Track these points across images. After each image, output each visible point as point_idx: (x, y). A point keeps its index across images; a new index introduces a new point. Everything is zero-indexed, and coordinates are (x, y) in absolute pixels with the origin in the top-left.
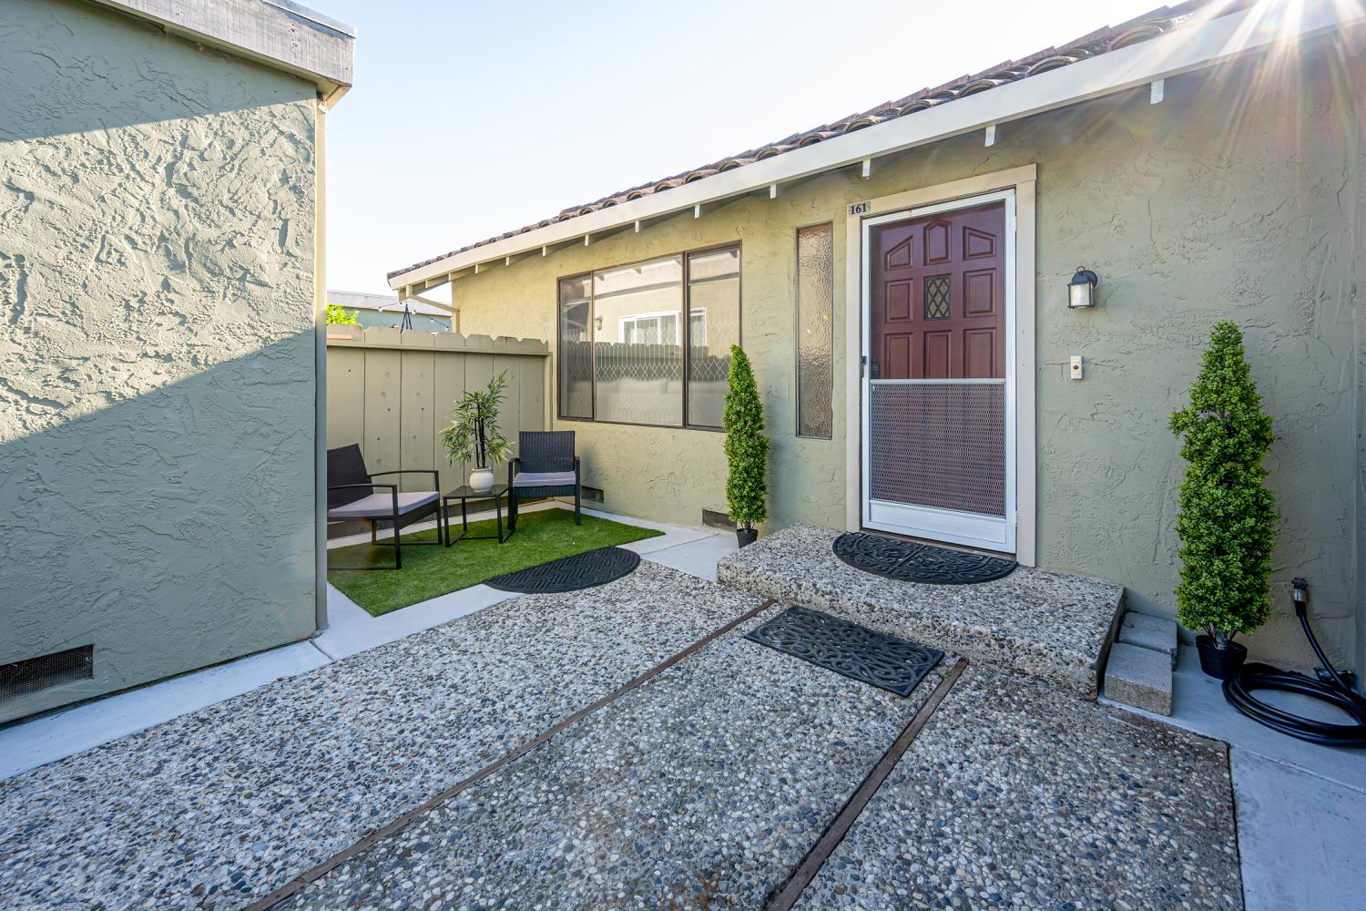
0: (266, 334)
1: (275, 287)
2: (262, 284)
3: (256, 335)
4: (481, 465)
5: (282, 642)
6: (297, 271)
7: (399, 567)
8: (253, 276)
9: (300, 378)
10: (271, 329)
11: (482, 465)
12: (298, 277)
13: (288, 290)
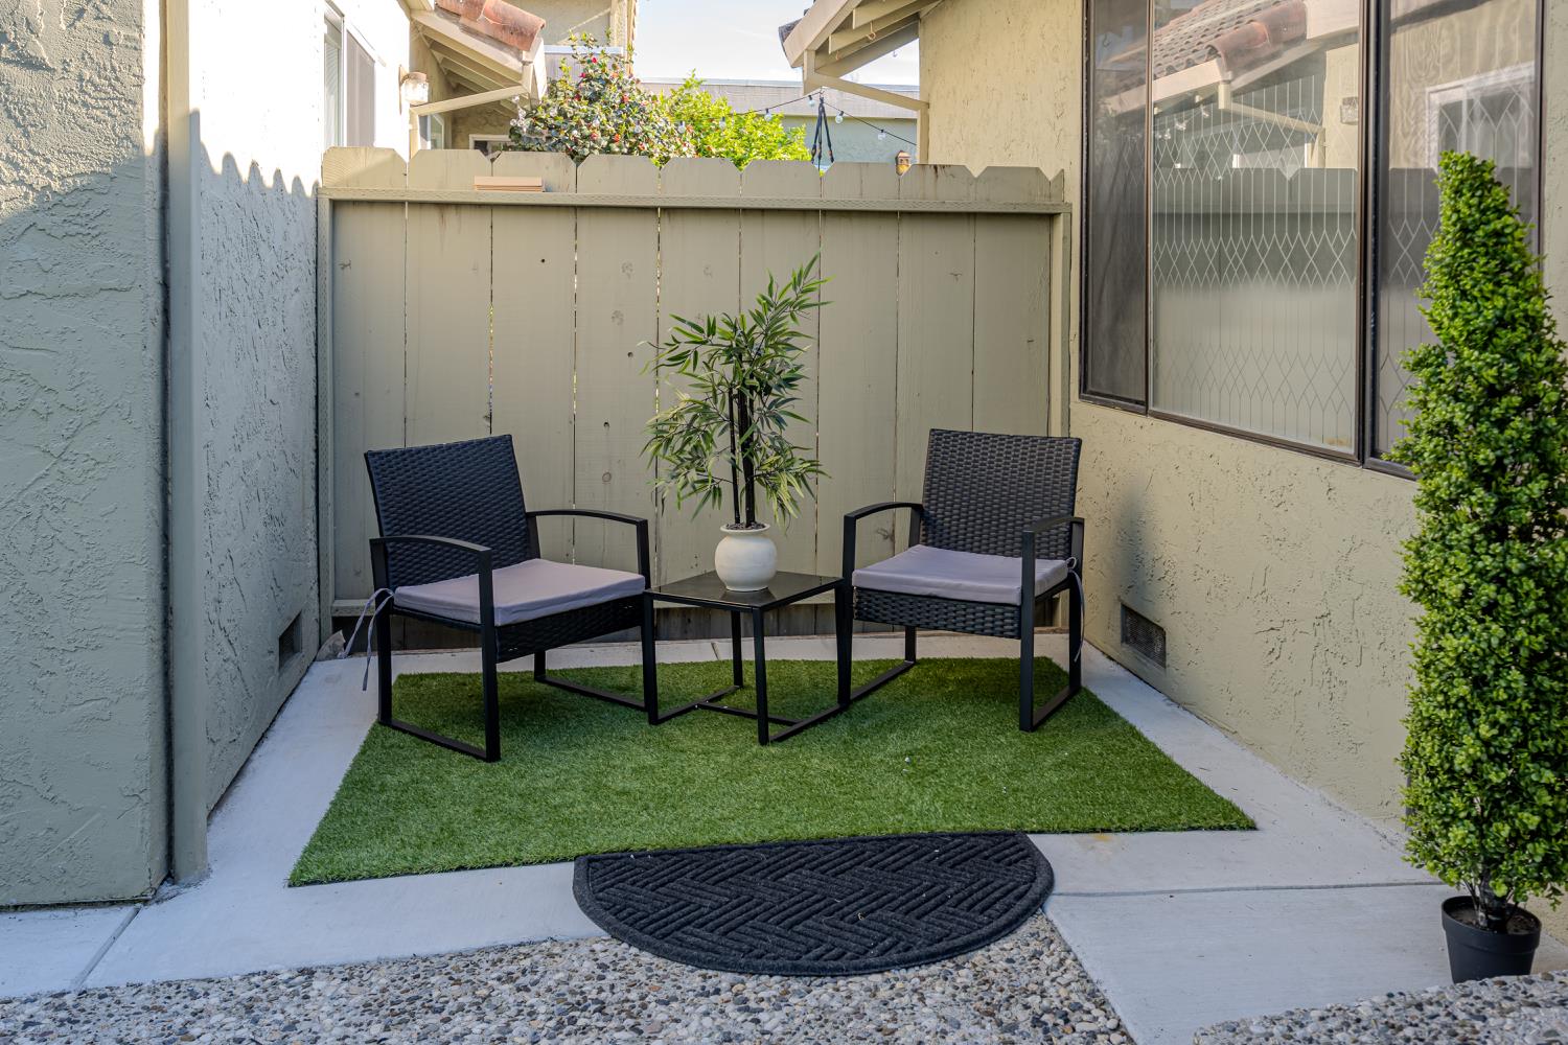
0: (43, 181)
1: (59, 67)
2: (32, 64)
3: (21, 182)
4: (743, 519)
5: (80, 896)
6: (106, 26)
7: (493, 754)
8: (14, 47)
9: (113, 283)
10: (53, 167)
11: (748, 518)
12: (107, 41)
13: (87, 74)
